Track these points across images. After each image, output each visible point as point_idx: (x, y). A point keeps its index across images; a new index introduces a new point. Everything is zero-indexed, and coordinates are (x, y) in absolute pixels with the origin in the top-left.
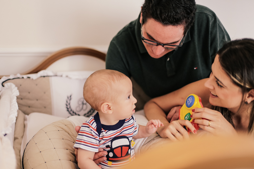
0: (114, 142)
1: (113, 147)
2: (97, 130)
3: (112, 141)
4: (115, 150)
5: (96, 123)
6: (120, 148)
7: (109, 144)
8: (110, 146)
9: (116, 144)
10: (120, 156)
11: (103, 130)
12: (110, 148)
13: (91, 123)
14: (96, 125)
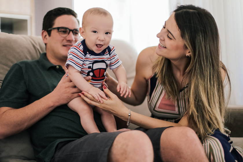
0: (95, 65)
1: (94, 68)
2: (83, 52)
3: (93, 64)
4: (95, 71)
5: (83, 46)
6: (99, 70)
7: (91, 65)
8: (92, 68)
9: (96, 66)
10: (98, 76)
11: (88, 53)
12: (91, 69)
13: (79, 46)
14: (83, 47)
